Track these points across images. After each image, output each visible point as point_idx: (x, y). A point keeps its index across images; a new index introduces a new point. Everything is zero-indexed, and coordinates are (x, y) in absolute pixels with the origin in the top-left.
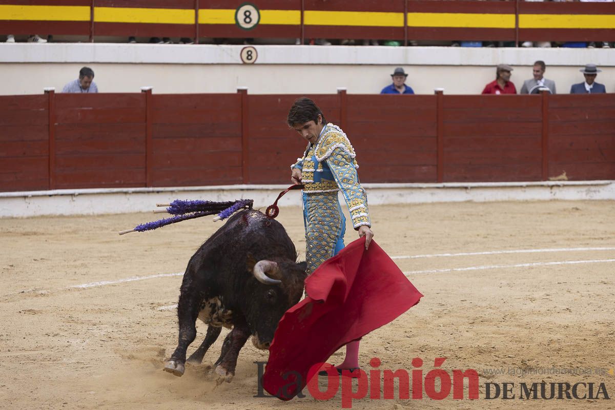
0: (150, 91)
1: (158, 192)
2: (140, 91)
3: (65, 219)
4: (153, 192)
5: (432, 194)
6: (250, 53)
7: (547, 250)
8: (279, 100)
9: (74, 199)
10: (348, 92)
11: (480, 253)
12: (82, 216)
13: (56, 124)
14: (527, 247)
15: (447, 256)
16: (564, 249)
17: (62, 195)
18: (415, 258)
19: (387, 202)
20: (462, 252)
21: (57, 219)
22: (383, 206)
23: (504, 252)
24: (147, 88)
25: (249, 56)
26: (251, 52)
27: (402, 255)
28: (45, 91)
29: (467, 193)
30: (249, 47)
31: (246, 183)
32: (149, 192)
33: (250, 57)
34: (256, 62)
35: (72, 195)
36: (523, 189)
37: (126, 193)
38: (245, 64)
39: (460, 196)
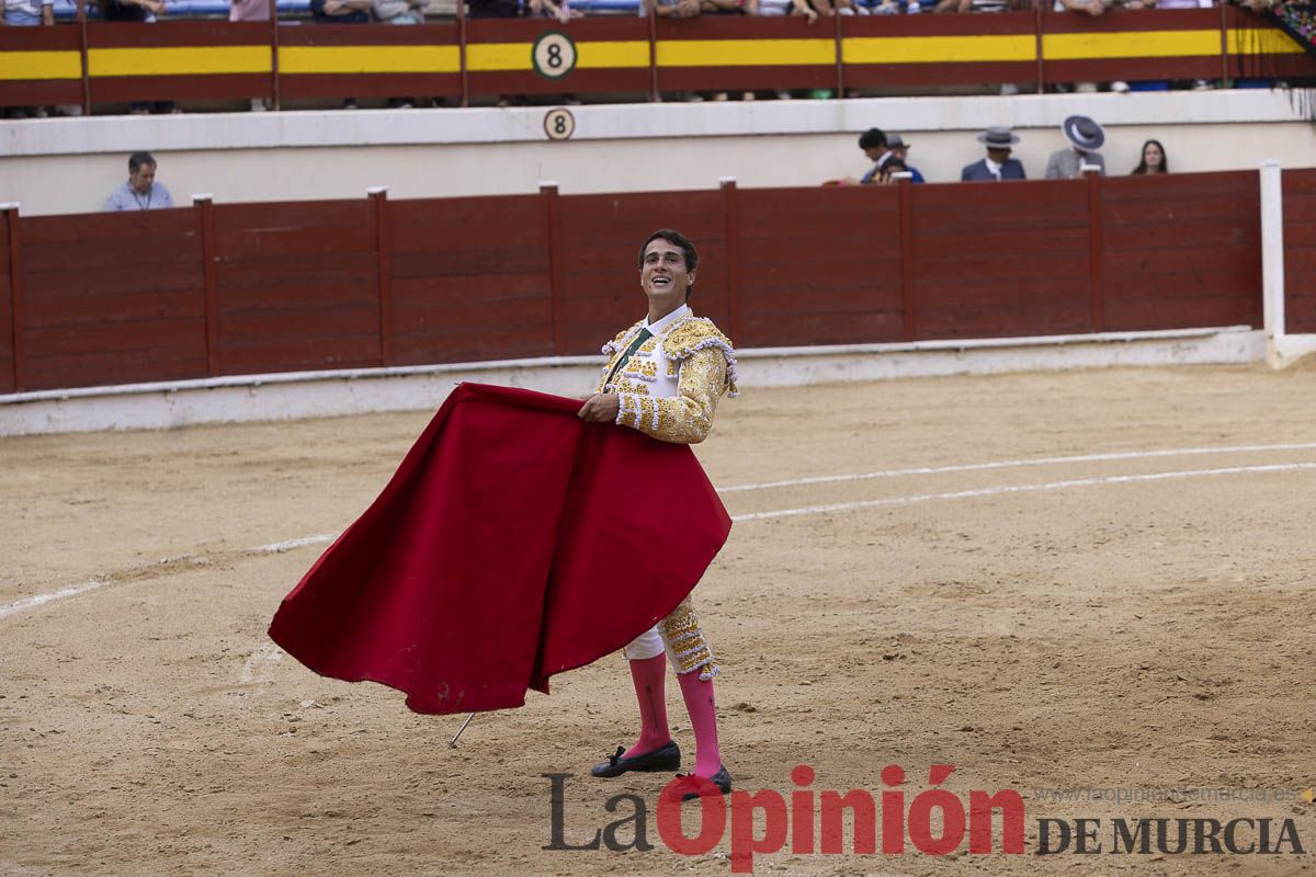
0: (383, 194)
1: (404, 375)
2: (365, 196)
3: (237, 430)
4: (395, 375)
5: (896, 363)
6: (560, 120)
7: (1103, 457)
8: (616, 203)
9: (254, 392)
10: (740, 185)
11: (983, 466)
12: (269, 423)
13: (217, 259)
14: (1065, 453)
15: (923, 474)
16: (1134, 454)
17: (233, 386)
18: (866, 479)
19: (815, 380)
20: (951, 465)
21: (225, 430)
22: (809, 386)
23: (1027, 462)
24: (377, 189)
25: (560, 125)
26: (564, 119)
27: (842, 474)
28: (195, 201)
29: (959, 359)
30: (558, 110)
31: (562, 355)
32: (387, 376)
33: (561, 128)
34: (574, 136)
35: (250, 386)
36: (1059, 349)
37: (346, 379)
38: (552, 140)
39: (947, 365)
